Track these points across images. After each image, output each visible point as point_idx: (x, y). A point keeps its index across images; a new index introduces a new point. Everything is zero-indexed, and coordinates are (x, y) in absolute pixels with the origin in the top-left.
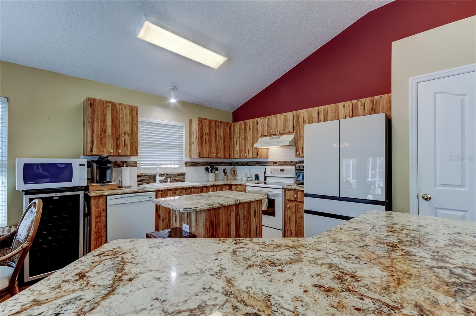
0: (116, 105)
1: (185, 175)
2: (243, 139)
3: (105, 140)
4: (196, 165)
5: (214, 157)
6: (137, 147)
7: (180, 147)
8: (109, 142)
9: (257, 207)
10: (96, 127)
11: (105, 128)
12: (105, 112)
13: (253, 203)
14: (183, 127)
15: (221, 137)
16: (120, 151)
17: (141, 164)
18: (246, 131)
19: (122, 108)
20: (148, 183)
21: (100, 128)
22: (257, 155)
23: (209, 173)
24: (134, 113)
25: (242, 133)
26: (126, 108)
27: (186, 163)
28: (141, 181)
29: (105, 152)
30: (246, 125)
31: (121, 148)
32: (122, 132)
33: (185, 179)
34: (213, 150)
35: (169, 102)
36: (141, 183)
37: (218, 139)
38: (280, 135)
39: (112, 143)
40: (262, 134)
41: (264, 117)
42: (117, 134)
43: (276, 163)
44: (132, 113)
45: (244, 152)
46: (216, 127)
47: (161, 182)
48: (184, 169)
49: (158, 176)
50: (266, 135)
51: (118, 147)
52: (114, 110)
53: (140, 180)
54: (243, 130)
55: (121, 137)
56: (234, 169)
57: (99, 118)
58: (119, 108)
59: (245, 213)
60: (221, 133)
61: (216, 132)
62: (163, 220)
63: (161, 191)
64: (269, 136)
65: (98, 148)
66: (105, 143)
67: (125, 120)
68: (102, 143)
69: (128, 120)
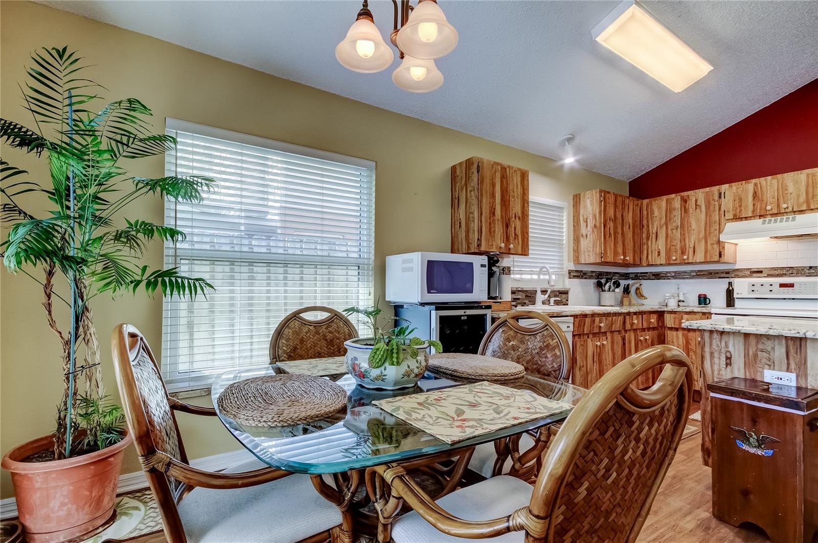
0: (506, 169)
1: (568, 293)
2: (677, 228)
3: (494, 227)
4: (582, 277)
7: (559, 244)
8: (499, 231)
10: (484, 205)
11: (494, 207)
12: (494, 180)
14: (563, 208)
15: (629, 225)
16: (512, 246)
17: (515, 272)
18: (686, 211)
20: (523, 304)
21: (488, 207)
22: (720, 256)
23: (603, 291)
25: (672, 216)
26: (516, 174)
27: (570, 272)
28: (515, 299)
29: (494, 247)
30: (685, 201)
31: (512, 241)
32: (512, 214)
33: (567, 300)
34: (620, 250)
35: (562, 162)
36: (515, 303)
37: (626, 228)
38: (793, 214)
39: (502, 231)
40: (735, 215)
41: (740, 183)
42: (507, 218)
43: (761, 272)
44: (524, 182)
45: (679, 252)
46: (623, 209)
47: (544, 303)
48: (566, 283)
49: (539, 293)
50: (750, 215)
51: (508, 239)
52: (504, 178)
54: (676, 211)
55: (511, 223)
56: (638, 285)
57: (488, 190)
58: (510, 174)
60: (629, 218)
61: (622, 216)
62: (580, 369)
63: (578, 317)
64: (758, 217)
65: (487, 241)
66: (494, 232)
67: (516, 194)
68: (491, 232)
69: (519, 194)
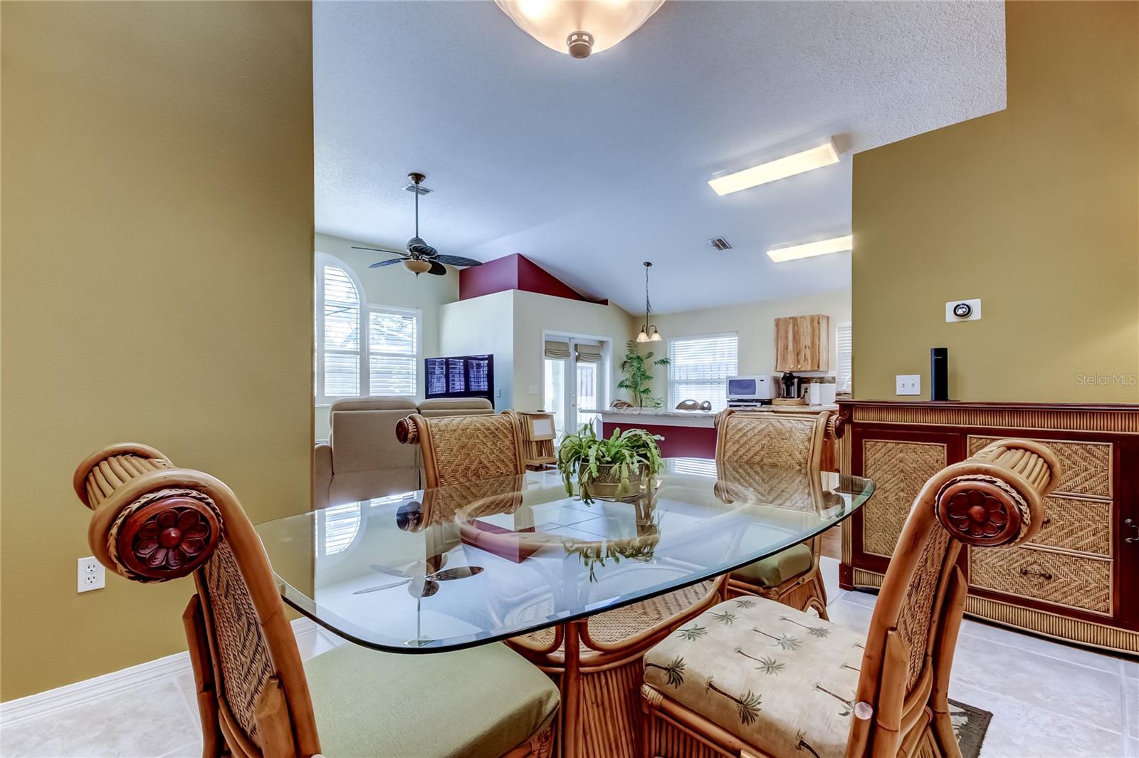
0: (797, 319)
3: (788, 356)
6: (819, 360)
10: (779, 345)
11: (788, 345)
12: (788, 329)
16: (799, 366)
19: (802, 320)
21: (783, 345)
24: (816, 323)
29: (787, 368)
32: (802, 346)
42: (798, 349)
51: (798, 362)
52: (794, 325)
57: (783, 336)
65: (782, 365)
67: (806, 333)
68: (784, 359)
69: (809, 332)
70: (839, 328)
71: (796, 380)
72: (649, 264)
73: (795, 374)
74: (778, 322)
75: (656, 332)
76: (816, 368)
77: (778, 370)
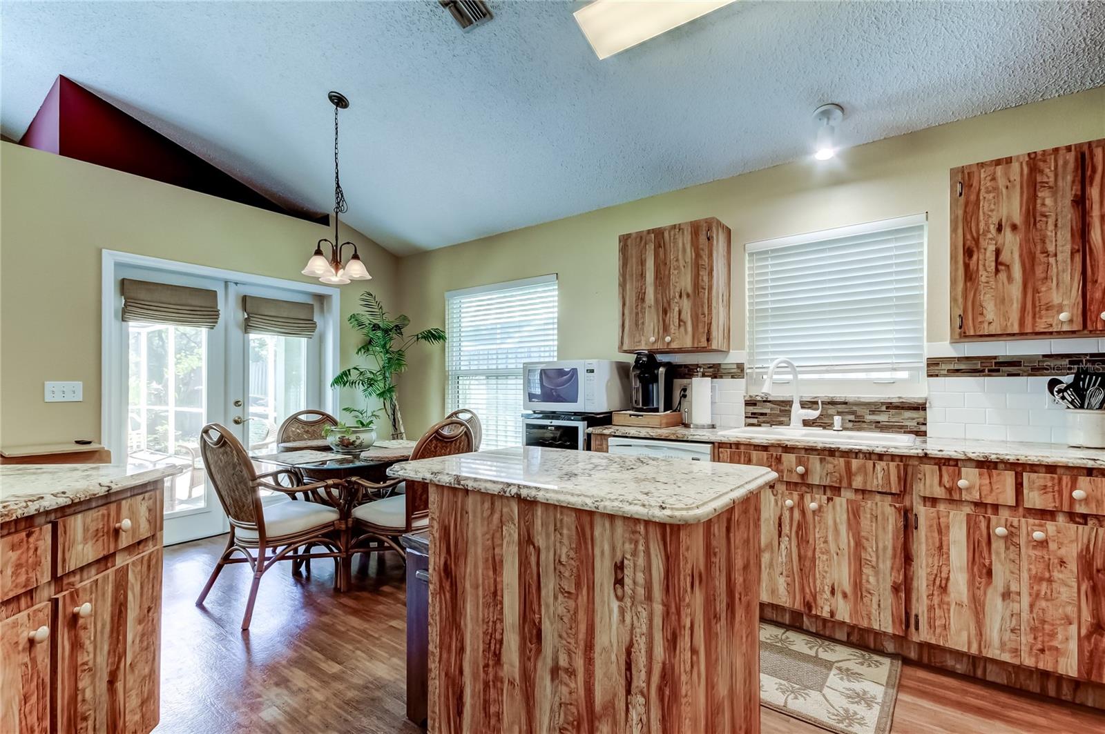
1: (924, 409)
3: (643, 317)
5: (1066, 328)
6: (710, 324)
7: (907, 306)
8: (651, 320)
9: (634, 553)
10: (629, 292)
11: (643, 291)
12: (643, 257)
13: (607, 525)
14: (921, 228)
16: (667, 339)
17: (758, 370)
19: (675, 235)
21: (634, 293)
24: (703, 238)
26: (683, 233)
27: (932, 365)
28: (754, 415)
29: (643, 343)
31: (672, 331)
32: (674, 292)
33: (925, 424)
36: (755, 421)
39: (656, 321)
42: (665, 300)
44: (698, 241)
47: (808, 423)
48: (919, 388)
49: (796, 406)
51: (666, 329)
52: (660, 246)
53: (752, 414)
55: (673, 305)
57: (635, 272)
58: (670, 237)
59: (564, 550)
66: (643, 323)
67: (682, 263)
68: (638, 325)
69: (689, 260)
70: (751, 255)
71: (662, 370)
72: (340, 101)
73: (660, 358)
74: (625, 240)
75: (356, 257)
76: (704, 343)
77: (625, 347)
